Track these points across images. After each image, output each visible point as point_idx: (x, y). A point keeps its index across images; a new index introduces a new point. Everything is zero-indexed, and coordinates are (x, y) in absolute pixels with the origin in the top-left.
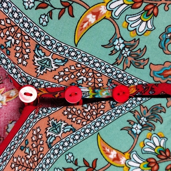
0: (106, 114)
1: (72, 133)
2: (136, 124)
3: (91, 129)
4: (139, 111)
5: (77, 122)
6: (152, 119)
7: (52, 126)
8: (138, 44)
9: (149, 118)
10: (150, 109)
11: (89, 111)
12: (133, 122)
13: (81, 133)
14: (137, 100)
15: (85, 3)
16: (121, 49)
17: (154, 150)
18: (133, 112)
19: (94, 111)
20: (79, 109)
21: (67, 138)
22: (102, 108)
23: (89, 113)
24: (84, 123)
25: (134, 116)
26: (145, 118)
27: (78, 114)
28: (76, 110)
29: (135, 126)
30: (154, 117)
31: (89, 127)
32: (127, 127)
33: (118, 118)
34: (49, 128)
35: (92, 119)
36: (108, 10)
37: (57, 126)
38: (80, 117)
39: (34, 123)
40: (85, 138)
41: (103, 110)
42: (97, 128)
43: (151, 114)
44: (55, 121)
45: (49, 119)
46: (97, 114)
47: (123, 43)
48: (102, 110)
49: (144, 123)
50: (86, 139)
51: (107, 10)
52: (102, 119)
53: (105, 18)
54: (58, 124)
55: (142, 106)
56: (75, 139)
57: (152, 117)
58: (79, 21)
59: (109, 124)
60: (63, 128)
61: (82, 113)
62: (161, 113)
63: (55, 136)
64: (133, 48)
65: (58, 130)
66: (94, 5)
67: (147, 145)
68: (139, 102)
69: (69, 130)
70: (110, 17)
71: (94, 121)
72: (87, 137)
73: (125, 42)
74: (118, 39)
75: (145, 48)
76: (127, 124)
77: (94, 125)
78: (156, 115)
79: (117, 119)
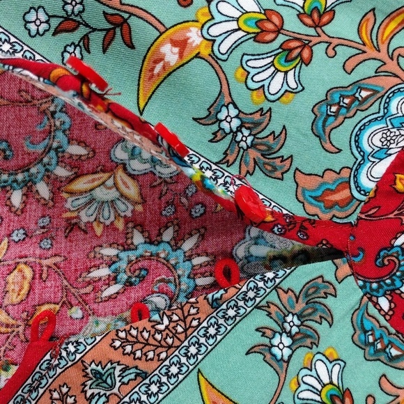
0: (205, 324)
1: (141, 382)
2: (278, 335)
3: (181, 365)
4: (277, 302)
5: (147, 356)
6: (311, 318)
7: (95, 377)
8: (270, 120)
9: (305, 316)
10: (300, 293)
11: (167, 327)
12: (271, 330)
13: (160, 378)
14: (266, 279)
15: (156, 19)
16: (235, 130)
17: (320, 395)
18: (263, 306)
19: (177, 324)
20: (145, 328)
21: (133, 394)
22: (194, 314)
23: (167, 331)
24: (163, 355)
25: (269, 314)
26: (295, 317)
27: (144, 339)
28: (138, 331)
29: (276, 341)
30: (313, 312)
31: (175, 359)
32: (259, 346)
33: (235, 326)
34: (89, 382)
35: (177, 343)
36: (204, 37)
37: (106, 375)
38: (151, 345)
39: (50, 378)
40: (171, 387)
41: (196, 317)
42: (194, 358)
43: (307, 304)
44: (97, 366)
45: (84, 366)
46: (186, 330)
47: (237, 117)
48: (194, 319)
49: (295, 330)
50: (175, 388)
51: (202, 39)
52: (199, 337)
53: (197, 56)
54: (107, 371)
55: (281, 288)
56: (150, 392)
57: (310, 311)
58: (145, 57)
59: (218, 344)
60: (119, 376)
61: (153, 336)
62: (326, 298)
63: (105, 394)
64: (259, 129)
65: (109, 381)
66: (176, 25)
67: (304, 383)
68: (271, 282)
69: (132, 376)
70: (210, 55)
71: (183, 345)
72: (176, 384)
73: (241, 115)
74: (227, 107)
75: (284, 132)
76: (258, 339)
77: (184, 353)
78: (317, 306)
79: (231, 329)
